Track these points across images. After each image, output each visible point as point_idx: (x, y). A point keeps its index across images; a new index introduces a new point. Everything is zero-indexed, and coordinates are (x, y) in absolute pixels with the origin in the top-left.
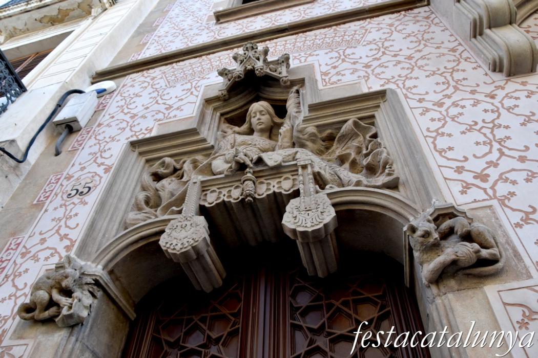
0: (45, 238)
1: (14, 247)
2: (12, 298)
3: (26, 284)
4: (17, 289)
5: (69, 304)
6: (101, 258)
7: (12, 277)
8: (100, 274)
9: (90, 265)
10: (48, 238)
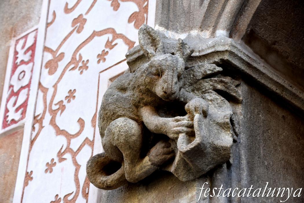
0: (81, 15)
1: (26, 58)
2: (64, 157)
3: (81, 122)
4: (69, 137)
5: (185, 129)
6: (216, 14)
7: (48, 117)
8: (227, 48)
9: (198, 35)
10: (87, 13)
